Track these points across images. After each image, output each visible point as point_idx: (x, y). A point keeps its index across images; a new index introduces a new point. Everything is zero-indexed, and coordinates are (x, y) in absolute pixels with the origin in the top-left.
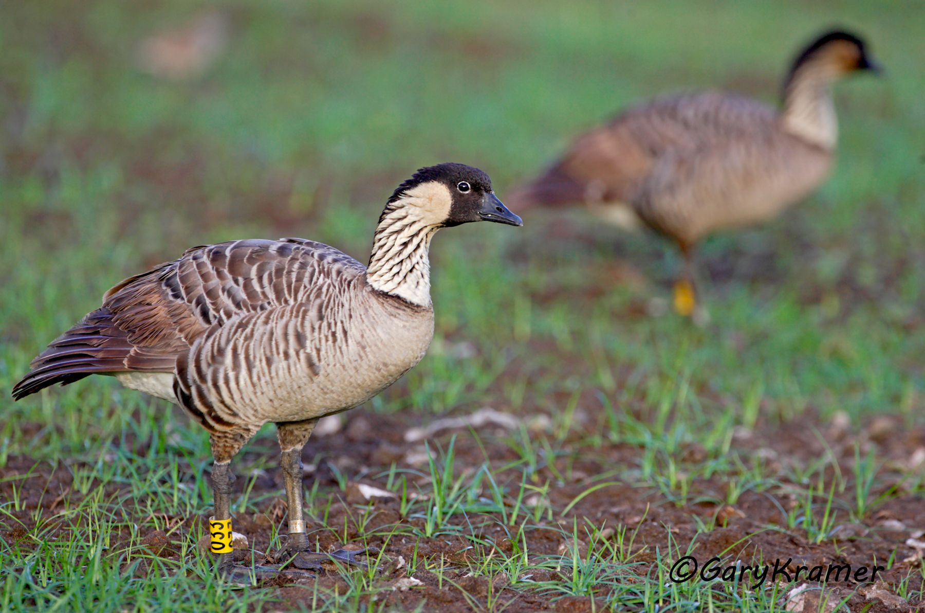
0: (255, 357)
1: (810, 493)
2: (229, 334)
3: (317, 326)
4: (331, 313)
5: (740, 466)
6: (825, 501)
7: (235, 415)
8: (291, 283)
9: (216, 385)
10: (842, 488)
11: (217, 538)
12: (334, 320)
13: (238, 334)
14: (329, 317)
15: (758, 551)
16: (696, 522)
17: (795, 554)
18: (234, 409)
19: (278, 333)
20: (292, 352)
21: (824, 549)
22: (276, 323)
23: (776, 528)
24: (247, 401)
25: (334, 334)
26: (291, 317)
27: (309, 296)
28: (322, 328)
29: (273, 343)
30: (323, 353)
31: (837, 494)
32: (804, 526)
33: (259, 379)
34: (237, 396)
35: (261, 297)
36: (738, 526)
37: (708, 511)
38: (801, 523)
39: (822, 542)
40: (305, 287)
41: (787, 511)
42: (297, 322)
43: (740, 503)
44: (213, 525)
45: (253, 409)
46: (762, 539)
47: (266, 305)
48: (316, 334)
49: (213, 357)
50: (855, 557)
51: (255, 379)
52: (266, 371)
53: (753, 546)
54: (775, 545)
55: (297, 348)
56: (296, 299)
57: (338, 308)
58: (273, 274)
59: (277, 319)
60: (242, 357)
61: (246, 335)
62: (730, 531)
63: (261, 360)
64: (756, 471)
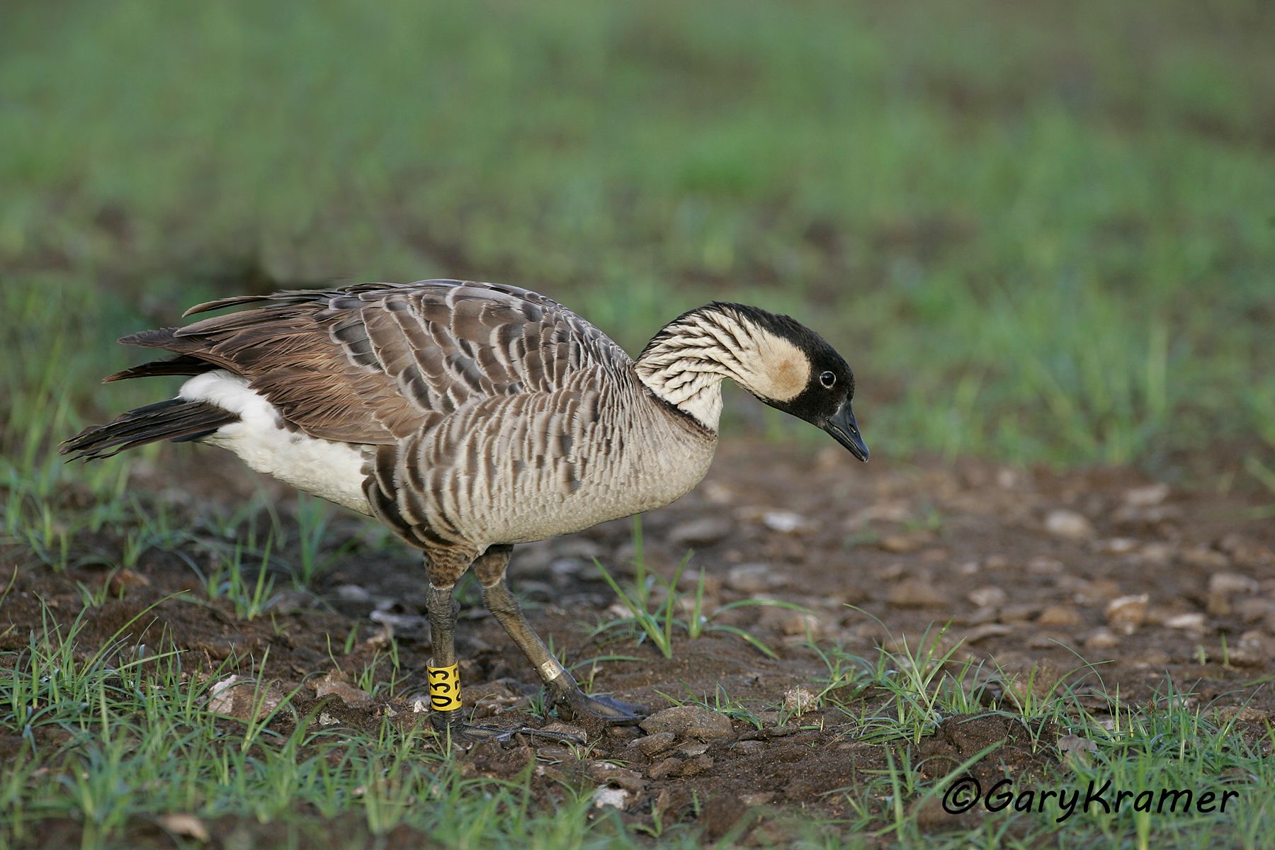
0: (499, 459)
1: (238, 550)
2: (464, 423)
3: (589, 429)
4: (609, 412)
5: (140, 513)
6: (258, 560)
7: (456, 533)
8: (553, 360)
9: (437, 491)
10: (281, 542)
11: (440, 691)
12: (612, 424)
13: (479, 424)
14: (606, 419)
15: (168, 630)
16: (82, 591)
17: (218, 635)
18: (457, 525)
19: (535, 430)
20: (549, 459)
21: (258, 627)
22: (532, 417)
23: (193, 599)
24: (478, 516)
25: (609, 443)
26: (554, 410)
27: (578, 383)
28: (596, 431)
29: (526, 442)
30: (589, 466)
31: (274, 551)
32: (230, 595)
33: (500, 489)
34: (465, 509)
35: (509, 374)
36: (139, 596)
37: (98, 576)
38: (226, 591)
39: (255, 617)
40: (572, 369)
41: (206, 575)
42: (563, 419)
43: (141, 564)
44: (434, 674)
45: (481, 527)
46: (172, 615)
47: (518, 388)
48: (587, 439)
49: (437, 455)
50: (300, 637)
51: (495, 488)
52: (510, 480)
53: (160, 623)
54: (191, 622)
55: (558, 455)
56: (560, 385)
57: (618, 409)
58: (525, 344)
59: (533, 411)
60: (481, 458)
61: (490, 426)
62: (129, 603)
63: (506, 465)
64: (163, 521)
